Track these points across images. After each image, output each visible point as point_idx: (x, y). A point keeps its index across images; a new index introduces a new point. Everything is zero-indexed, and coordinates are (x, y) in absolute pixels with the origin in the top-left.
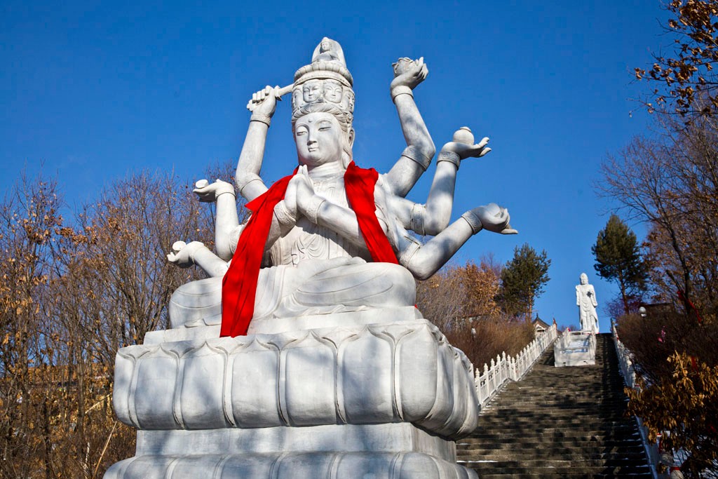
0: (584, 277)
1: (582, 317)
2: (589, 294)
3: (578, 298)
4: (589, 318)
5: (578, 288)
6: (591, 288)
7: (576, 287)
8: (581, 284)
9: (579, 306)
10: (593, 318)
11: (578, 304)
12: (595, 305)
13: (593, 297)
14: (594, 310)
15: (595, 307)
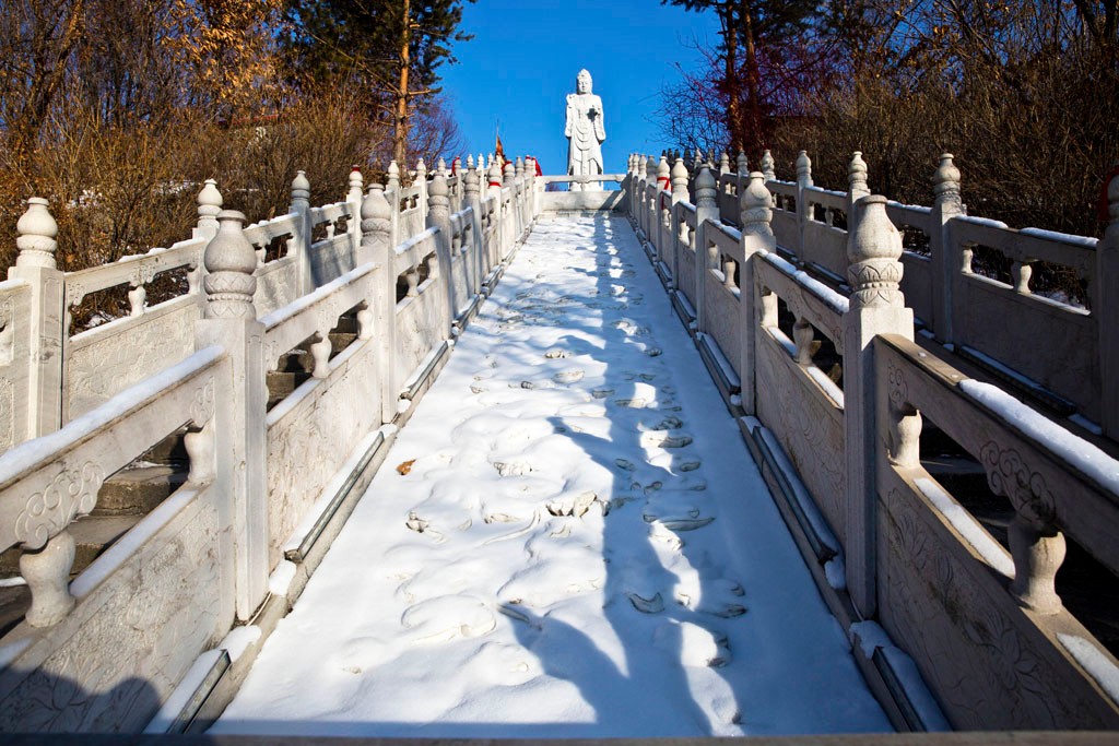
0: (585, 78)
1: (573, 162)
2: (592, 114)
3: (568, 119)
4: (586, 164)
5: (572, 99)
6: (596, 102)
7: (568, 98)
8: (578, 93)
9: (569, 138)
10: (593, 164)
11: (567, 133)
12: (602, 137)
13: (599, 121)
14: (597, 148)
15: (600, 142)
